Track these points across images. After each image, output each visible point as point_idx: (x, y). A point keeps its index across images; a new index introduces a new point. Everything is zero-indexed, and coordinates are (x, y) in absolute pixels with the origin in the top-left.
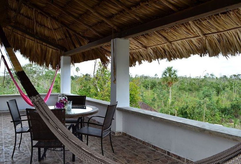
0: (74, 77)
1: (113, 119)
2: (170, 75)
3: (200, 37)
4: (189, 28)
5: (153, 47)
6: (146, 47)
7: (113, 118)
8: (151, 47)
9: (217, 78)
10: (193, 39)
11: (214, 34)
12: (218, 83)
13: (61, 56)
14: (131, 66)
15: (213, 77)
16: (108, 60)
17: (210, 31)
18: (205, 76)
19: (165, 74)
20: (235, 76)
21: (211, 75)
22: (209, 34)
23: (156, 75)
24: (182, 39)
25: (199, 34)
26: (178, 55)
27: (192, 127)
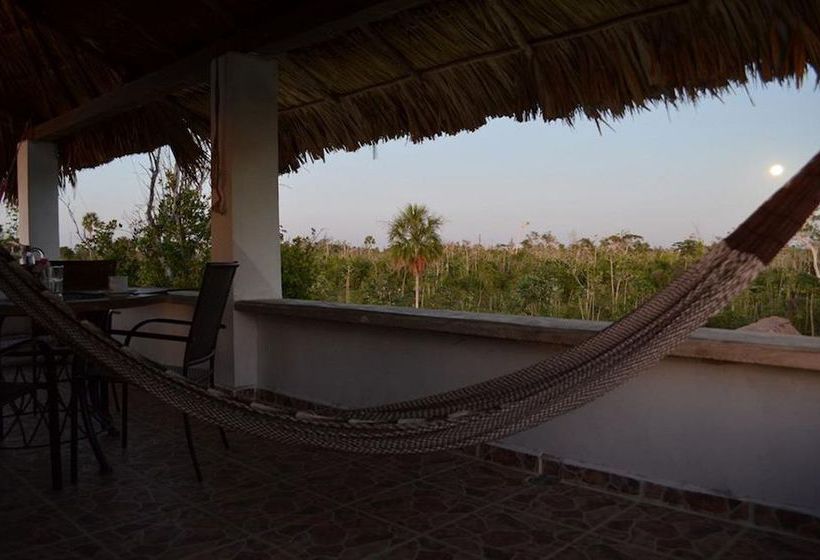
0: (75, 252)
1: (224, 327)
2: (416, 238)
3: (516, 52)
4: (480, 16)
5: (361, 95)
6: (336, 96)
7: (223, 323)
8: (355, 96)
9: (562, 246)
10: (492, 62)
11: (560, 41)
12: (566, 262)
13: (20, 141)
14: (283, 170)
15: (551, 243)
16: (202, 154)
17: (546, 27)
18: (525, 243)
19: (400, 231)
20: (615, 239)
21: (544, 237)
22: (545, 38)
23: (369, 239)
24: (455, 62)
25: (511, 39)
26: (444, 122)
27: (499, 329)
